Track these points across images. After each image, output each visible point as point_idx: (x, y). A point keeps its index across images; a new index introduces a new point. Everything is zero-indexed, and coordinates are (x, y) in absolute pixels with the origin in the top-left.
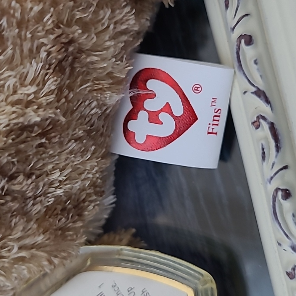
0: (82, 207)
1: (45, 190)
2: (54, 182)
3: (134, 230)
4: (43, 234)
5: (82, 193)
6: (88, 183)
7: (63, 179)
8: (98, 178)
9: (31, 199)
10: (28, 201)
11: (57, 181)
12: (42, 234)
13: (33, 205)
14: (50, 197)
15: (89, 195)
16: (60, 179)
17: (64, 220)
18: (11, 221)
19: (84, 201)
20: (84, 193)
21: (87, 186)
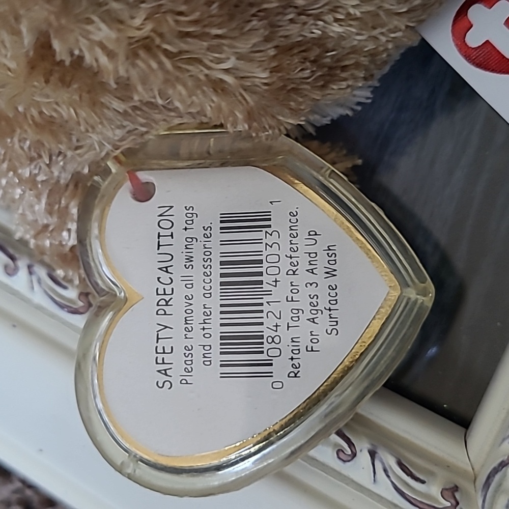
0: (336, 75)
1: (322, 12)
2: (340, 10)
3: (360, 162)
4: (271, 72)
5: (352, 56)
6: (371, 46)
7: (355, 14)
8: (386, 50)
9: (295, 10)
10: (290, 10)
11: (344, 12)
12: (268, 71)
13: (292, 21)
14: (319, 27)
15: (357, 65)
16: (352, 11)
17: (307, 73)
18: (250, 21)
19: (344, 68)
20: (354, 58)
21: (366, 49)
